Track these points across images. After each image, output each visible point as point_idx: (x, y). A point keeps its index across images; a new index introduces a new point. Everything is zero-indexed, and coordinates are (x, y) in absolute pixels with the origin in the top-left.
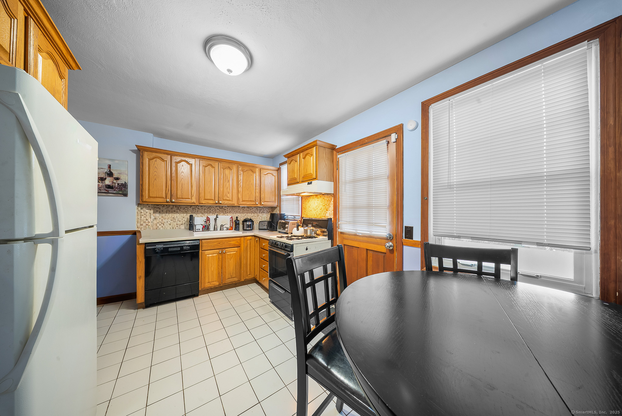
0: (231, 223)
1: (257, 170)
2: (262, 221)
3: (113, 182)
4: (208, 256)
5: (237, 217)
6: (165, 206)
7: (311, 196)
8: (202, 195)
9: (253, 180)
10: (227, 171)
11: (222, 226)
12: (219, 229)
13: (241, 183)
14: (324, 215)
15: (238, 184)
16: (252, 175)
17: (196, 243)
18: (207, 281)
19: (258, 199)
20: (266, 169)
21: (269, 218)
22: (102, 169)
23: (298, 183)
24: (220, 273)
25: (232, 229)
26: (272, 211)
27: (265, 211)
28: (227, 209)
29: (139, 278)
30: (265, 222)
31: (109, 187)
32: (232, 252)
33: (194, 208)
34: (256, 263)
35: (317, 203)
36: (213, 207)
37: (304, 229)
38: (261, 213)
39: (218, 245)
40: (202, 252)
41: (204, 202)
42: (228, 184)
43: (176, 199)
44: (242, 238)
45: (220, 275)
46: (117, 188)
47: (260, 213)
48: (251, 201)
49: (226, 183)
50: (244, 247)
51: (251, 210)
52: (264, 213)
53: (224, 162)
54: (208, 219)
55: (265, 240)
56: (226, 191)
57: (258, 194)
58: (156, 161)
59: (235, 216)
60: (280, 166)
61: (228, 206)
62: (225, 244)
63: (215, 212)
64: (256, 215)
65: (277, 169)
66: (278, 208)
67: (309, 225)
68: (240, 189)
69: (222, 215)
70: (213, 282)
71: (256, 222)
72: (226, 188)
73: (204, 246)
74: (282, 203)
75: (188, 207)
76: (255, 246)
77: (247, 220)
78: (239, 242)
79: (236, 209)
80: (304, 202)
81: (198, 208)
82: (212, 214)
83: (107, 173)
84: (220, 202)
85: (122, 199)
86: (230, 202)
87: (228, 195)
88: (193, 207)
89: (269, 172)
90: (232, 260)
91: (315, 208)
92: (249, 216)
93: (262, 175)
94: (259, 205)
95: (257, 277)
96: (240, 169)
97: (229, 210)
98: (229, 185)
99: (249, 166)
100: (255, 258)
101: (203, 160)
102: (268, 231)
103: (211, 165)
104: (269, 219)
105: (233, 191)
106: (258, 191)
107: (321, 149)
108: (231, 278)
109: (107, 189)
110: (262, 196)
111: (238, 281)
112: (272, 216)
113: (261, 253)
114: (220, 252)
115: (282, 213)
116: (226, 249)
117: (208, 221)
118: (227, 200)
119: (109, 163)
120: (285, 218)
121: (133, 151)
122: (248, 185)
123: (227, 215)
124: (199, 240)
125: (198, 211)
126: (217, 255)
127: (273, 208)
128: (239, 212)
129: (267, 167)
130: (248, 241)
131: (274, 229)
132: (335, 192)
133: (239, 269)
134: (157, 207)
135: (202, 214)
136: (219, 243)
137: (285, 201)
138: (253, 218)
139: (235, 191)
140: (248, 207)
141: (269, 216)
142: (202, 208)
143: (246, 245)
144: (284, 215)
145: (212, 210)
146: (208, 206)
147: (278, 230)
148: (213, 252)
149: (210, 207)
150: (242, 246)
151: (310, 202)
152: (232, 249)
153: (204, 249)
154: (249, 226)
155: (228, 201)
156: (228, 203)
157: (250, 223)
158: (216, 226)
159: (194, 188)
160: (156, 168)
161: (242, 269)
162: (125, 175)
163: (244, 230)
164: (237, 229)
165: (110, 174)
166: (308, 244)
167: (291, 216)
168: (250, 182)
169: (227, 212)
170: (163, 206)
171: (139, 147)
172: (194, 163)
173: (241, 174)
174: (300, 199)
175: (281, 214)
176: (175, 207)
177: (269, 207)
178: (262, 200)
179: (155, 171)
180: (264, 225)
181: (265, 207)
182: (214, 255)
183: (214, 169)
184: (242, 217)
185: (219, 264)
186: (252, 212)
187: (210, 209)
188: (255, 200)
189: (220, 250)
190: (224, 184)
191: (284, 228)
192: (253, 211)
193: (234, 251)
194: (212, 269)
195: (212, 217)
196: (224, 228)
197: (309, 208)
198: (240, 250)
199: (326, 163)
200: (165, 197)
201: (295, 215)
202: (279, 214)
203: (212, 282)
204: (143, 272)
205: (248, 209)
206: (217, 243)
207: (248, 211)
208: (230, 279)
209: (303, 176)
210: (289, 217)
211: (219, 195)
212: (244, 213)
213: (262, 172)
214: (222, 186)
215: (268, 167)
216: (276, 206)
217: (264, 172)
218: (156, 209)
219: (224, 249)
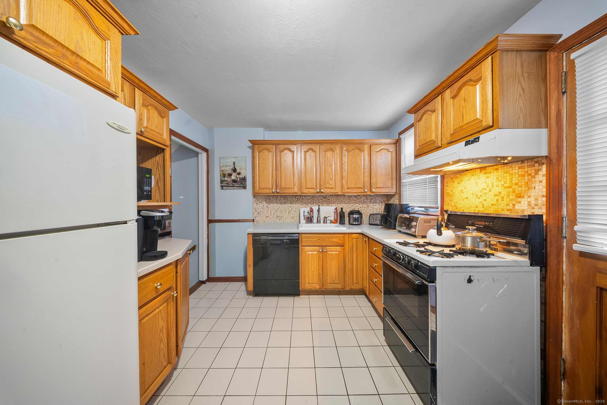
0: (336, 216)
1: (366, 147)
2: (373, 213)
3: (236, 177)
4: (308, 253)
5: (342, 209)
6: (275, 197)
7: (467, 170)
8: (304, 183)
9: (361, 161)
10: (329, 154)
11: (325, 218)
12: (322, 221)
13: (345, 166)
14: (511, 207)
15: (342, 168)
16: (359, 155)
17: (295, 237)
18: (307, 281)
19: (367, 184)
20: (378, 144)
21: (383, 210)
22: (230, 166)
23: (438, 148)
24: (321, 275)
25: (337, 223)
26: (388, 200)
27: (378, 201)
28: (331, 198)
29: (249, 266)
30: (378, 215)
31: (234, 181)
32: (334, 251)
33: (298, 199)
34: (365, 271)
35: (485, 182)
36: (317, 197)
37: (456, 235)
38: (372, 203)
39: (318, 241)
40: (301, 248)
41: (305, 191)
42: (330, 169)
43: (280, 190)
44: (347, 236)
45: (320, 277)
46: (239, 182)
47: (370, 203)
48: (358, 188)
49: (328, 168)
50: (349, 246)
51: (358, 199)
52: (376, 203)
53: (326, 143)
54: (312, 210)
55: (376, 243)
56: (328, 177)
57: (367, 179)
58: (264, 153)
59: (339, 206)
60: (399, 137)
61: (332, 196)
62: (326, 241)
63: (319, 203)
64: (365, 205)
65: (395, 141)
66: (397, 197)
67: (470, 227)
68: (345, 174)
69: (326, 206)
70: (314, 284)
71: (366, 214)
72: (328, 174)
73: (303, 241)
74: (403, 189)
75: (293, 198)
76: (363, 247)
77: (354, 212)
78: (342, 240)
79: (341, 199)
80: (449, 184)
81: (302, 199)
82: (316, 205)
83: (233, 170)
84: (322, 190)
85: (242, 191)
86: (333, 191)
87: (331, 182)
88: (298, 197)
89: (383, 148)
90: (334, 261)
91: (479, 194)
92: (356, 207)
93: (373, 153)
94: (369, 193)
95: (367, 291)
96: (345, 149)
97: (333, 199)
98: (332, 170)
99: (356, 144)
100: (363, 263)
101: (304, 145)
102: (382, 228)
103: (312, 149)
104: (383, 212)
105: (336, 177)
106: (367, 174)
107: (509, 58)
108: (334, 283)
109: (233, 183)
110: (373, 180)
111: (341, 289)
112: (388, 207)
113: (371, 260)
114: (321, 251)
115: (404, 202)
116: (328, 247)
117: (311, 212)
118: (330, 188)
119: (234, 160)
120: (409, 210)
121: (249, 147)
122: (354, 168)
123: (331, 206)
124: (299, 233)
125: (302, 202)
126: (318, 253)
127: (389, 196)
128: (345, 201)
129: (379, 141)
130: (354, 240)
131: (390, 225)
132: (554, 151)
133: (343, 274)
134: (268, 198)
135: (306, 204)
136: (320, 240)
137: (409, 185)
138: (362, 209)
139: (338, 177)
140: (355, 196)
141: (383, 207)
142: (306, 198)
143: (351, 244)
144: (407, 206)
145: (316, 200)
146: (311, 195)
147: (398, 228)
148: (313, 249)
149: (313, 197)
150: (347, 245)
151: (463, 182)
152: (334, 248)
153: (303, 244)
154: (355, 220)
155: (330, 190)
156: (330, 192)
157: (357, 216)
158: (319, 218)
159: (296, 176)
160: (264, 160)
161: (347, 274)
162: (244, 170)
163: (350, 224)
164: (342, 222)
165: (235, 170)
166: (474, 270)
167: (420, 207)
168: (357, 163)
169: (331, 203)
170: (272, 197)
171: (253, 142)
172: (296, 149)
173: (345, 155)
174: (439, 179)
175: (401, 206)
176: (283, 198)
177: (383, 195)
178: (373, 186)
179: (263, 163)
180: (376, 220)
181: (377, 195)
182: (315, 253)
183: (315, 153)
184: (347, 208)
185: (319, 264)
186: (360, 203)
187: (314, 200)
188: (364, 187)
189: (320, 247)
190: (326, 169)
191: (409, 227)
192: (362, 200)
193: (337, 251)
194: (312, 269)
195: (315, 208)
196: (327, 220)
197: (462, 194)
198: (344, 250)
199: (524, 85)
200: (271, 188)
201: (428, 206)
202: (398, 205)
203: (312, 284)
204: (252, 261)
205: (355, 198)
206: (317, 239)
207: (355, 200)
208: (332, 285)
209: (452, 132)
210: (415, 208)
211: (321, 183)
212: (350, 204)
213: (372, 148)
214: (324, 171)
215: (381, 141)
216: (393, 194)
217: (375, 149)
218: (267, 200)
219: (325, 247)
